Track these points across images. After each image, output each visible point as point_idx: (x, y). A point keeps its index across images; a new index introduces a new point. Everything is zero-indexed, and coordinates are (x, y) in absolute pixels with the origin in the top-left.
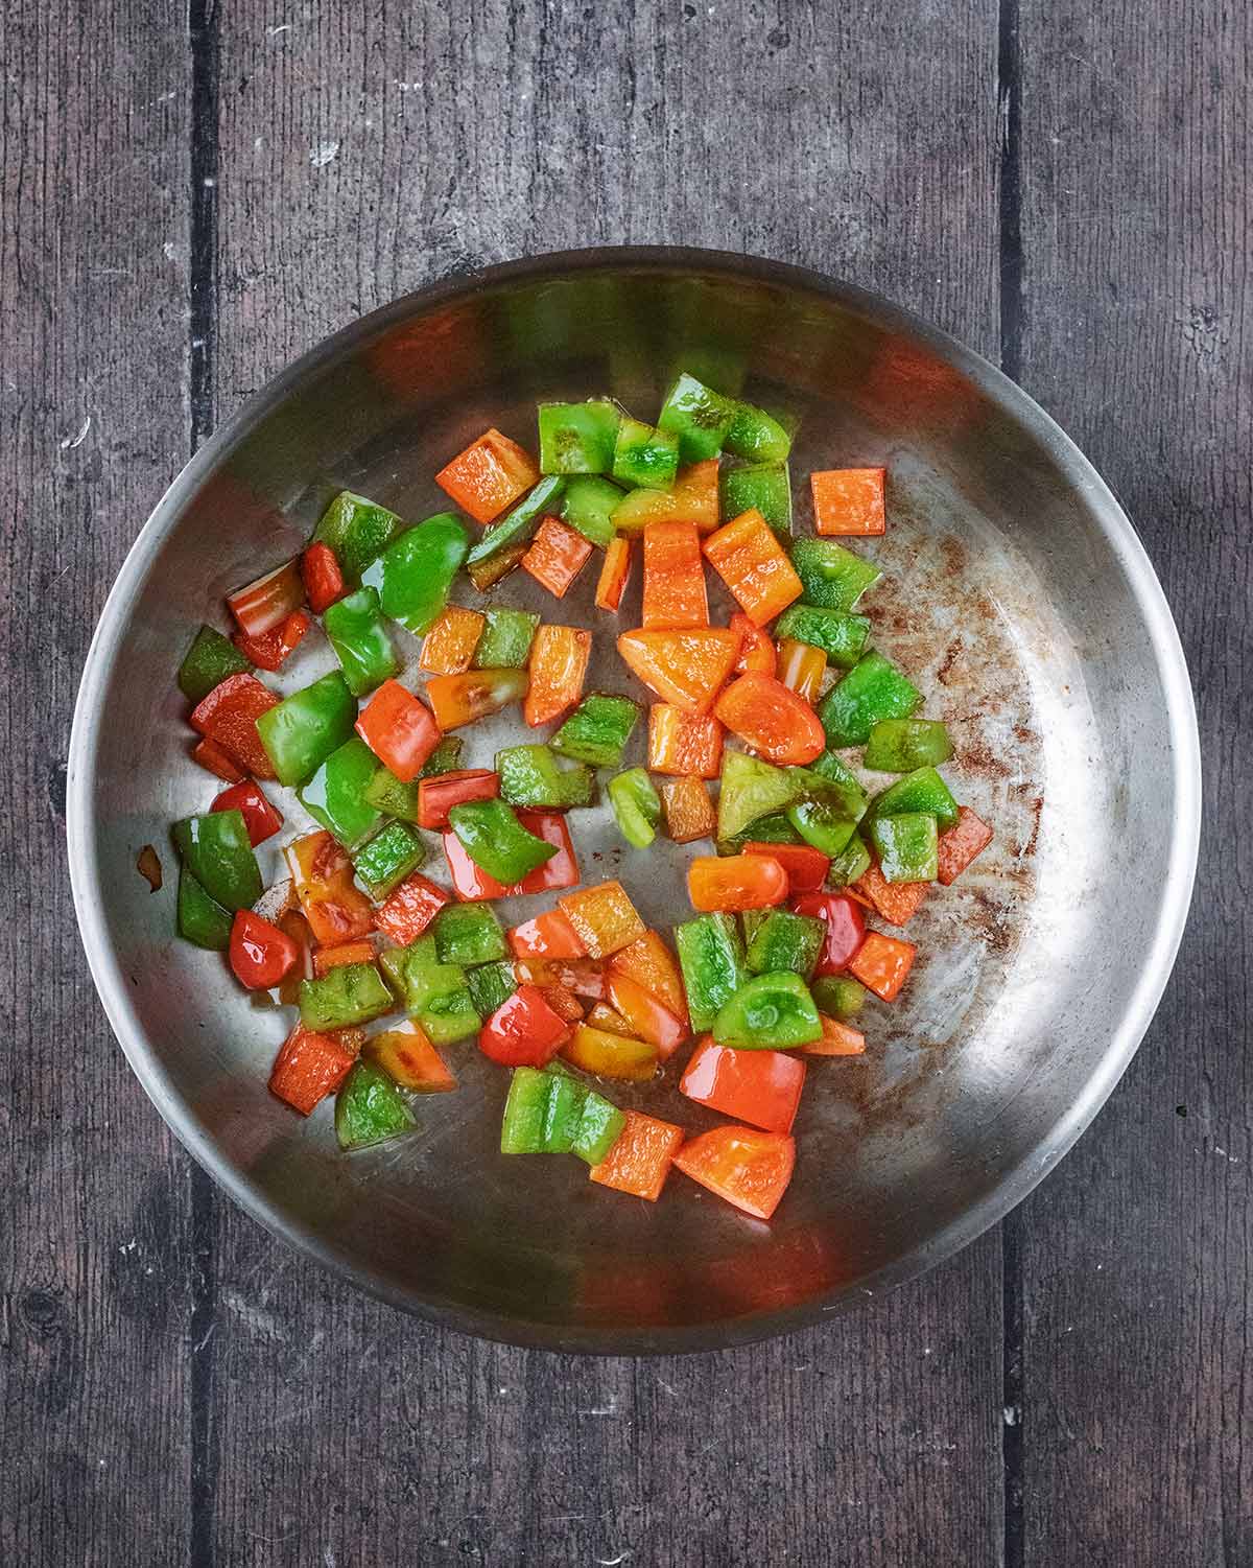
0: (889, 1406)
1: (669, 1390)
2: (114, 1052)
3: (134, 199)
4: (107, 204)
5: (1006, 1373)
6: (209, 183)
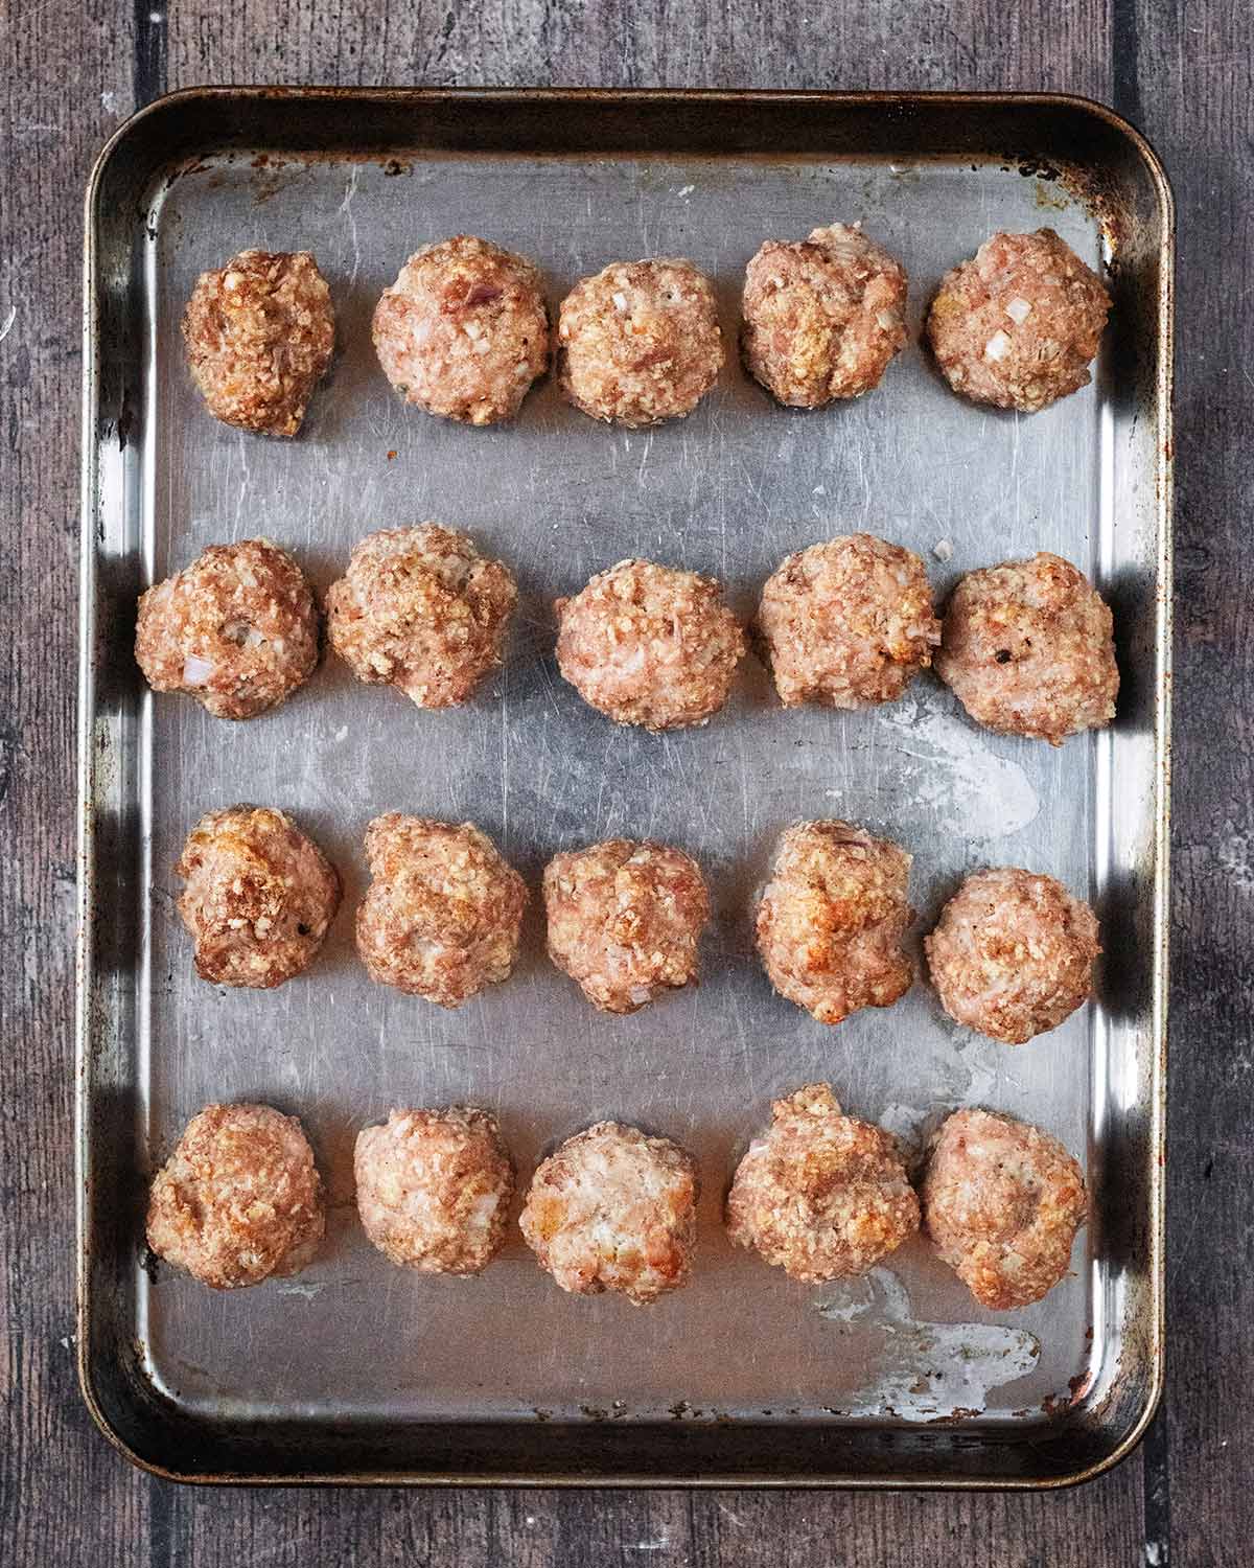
0: (1004, 1542)
1: (733, 1518)
2: (51, 1096)
3: (65, 37)
4: (33, 43)
5: (1148, 1497)
6: (155, 18)
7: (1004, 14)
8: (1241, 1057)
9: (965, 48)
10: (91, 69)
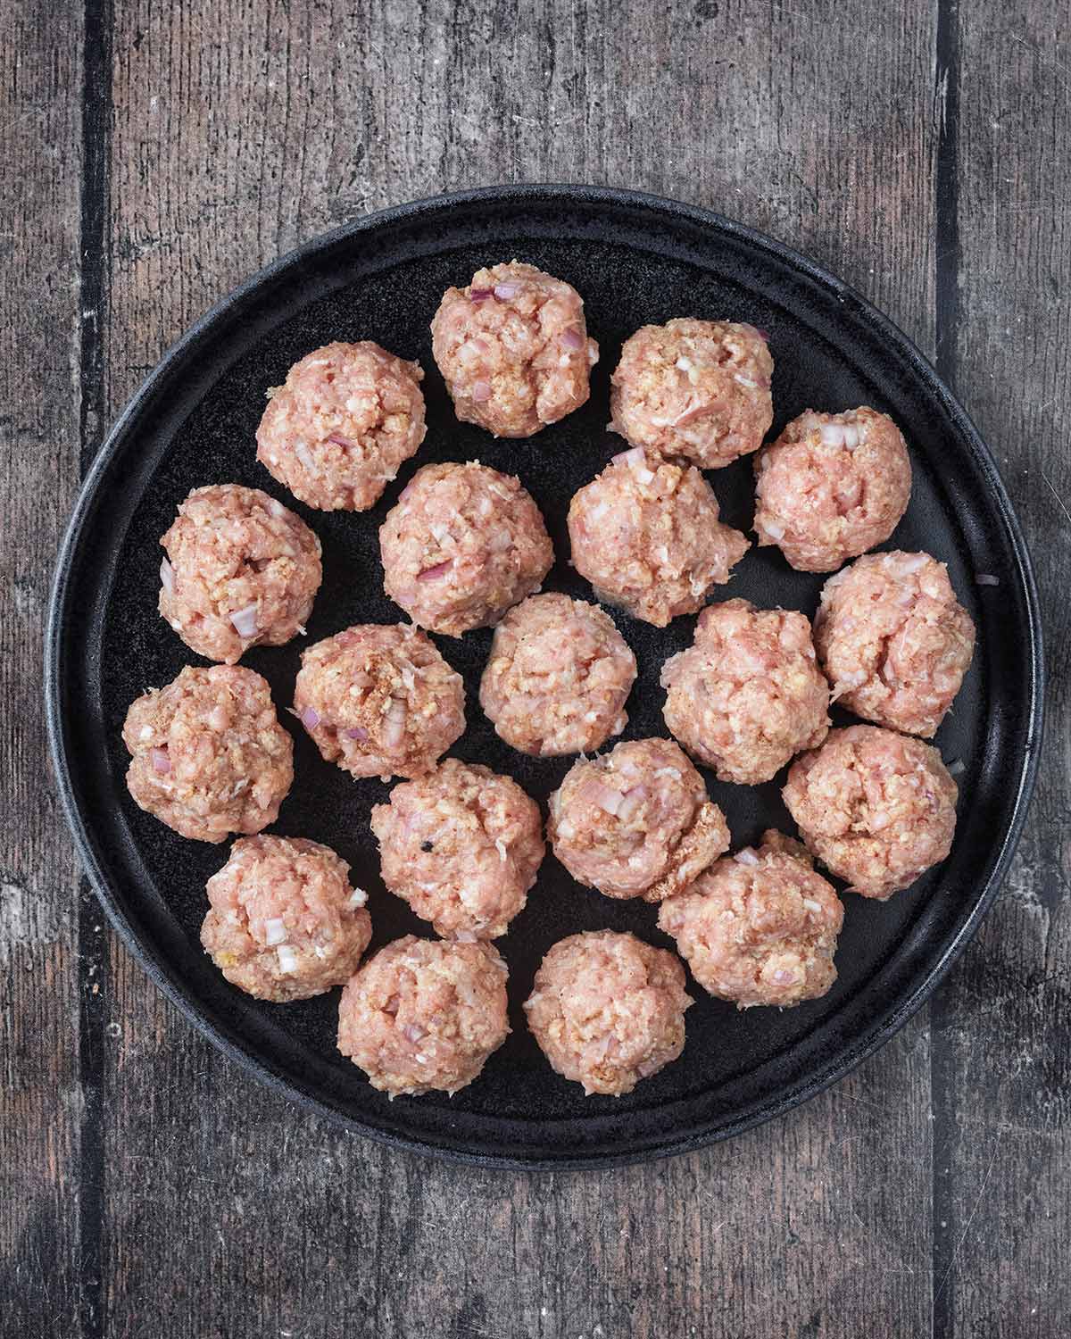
7: (843, 162)
8: (1024, 1052)
9: (808, 189)
10: (42, 186)
